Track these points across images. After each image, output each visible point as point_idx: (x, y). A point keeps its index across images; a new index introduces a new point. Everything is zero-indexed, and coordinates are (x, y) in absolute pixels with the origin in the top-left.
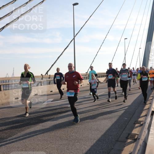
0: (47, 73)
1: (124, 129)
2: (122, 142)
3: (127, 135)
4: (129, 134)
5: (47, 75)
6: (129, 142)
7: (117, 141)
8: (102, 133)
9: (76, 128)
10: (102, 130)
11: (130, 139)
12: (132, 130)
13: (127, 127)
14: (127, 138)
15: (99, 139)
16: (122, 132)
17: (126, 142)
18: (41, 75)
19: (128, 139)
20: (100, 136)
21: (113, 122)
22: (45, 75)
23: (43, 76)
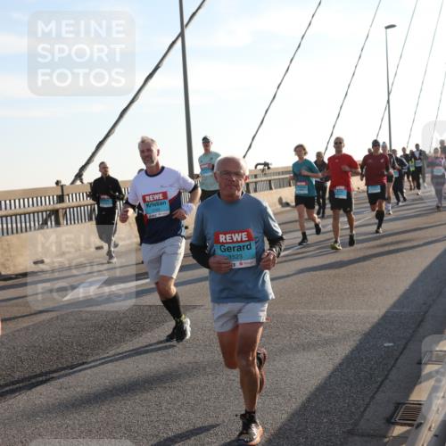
0: (79, 176)
1: (380, 386)
2: (369, 435)
3: (392, 407)
4: (398, 405)
5: (78, 182)
6: (399, 436)
7: (351, 433)
8: (294, 405)
9: (193, 388)
10: (293, 393)
11: (402, 425)
12: (410, 389)
13: (390, 376)
14: (390, 421)
15: (280, 429)
16: (373, 397)
17: (385, 437)
18: (57, 183)
19: (396, 423)
20: (285, 416)
21: (338, 360)
22: (73, 183)
23: (62, 186)
